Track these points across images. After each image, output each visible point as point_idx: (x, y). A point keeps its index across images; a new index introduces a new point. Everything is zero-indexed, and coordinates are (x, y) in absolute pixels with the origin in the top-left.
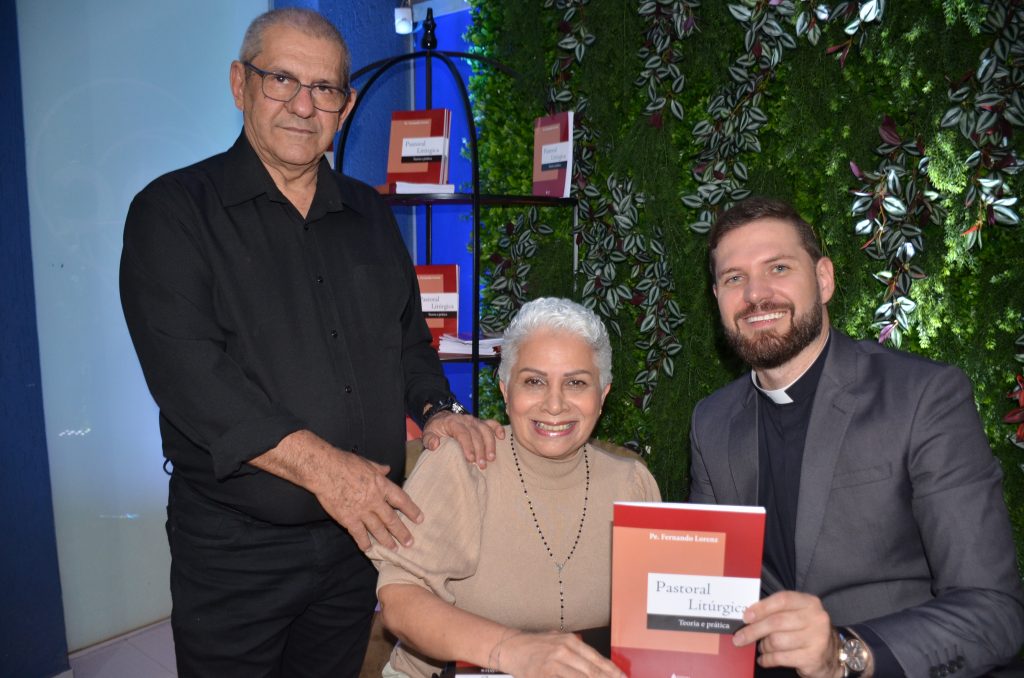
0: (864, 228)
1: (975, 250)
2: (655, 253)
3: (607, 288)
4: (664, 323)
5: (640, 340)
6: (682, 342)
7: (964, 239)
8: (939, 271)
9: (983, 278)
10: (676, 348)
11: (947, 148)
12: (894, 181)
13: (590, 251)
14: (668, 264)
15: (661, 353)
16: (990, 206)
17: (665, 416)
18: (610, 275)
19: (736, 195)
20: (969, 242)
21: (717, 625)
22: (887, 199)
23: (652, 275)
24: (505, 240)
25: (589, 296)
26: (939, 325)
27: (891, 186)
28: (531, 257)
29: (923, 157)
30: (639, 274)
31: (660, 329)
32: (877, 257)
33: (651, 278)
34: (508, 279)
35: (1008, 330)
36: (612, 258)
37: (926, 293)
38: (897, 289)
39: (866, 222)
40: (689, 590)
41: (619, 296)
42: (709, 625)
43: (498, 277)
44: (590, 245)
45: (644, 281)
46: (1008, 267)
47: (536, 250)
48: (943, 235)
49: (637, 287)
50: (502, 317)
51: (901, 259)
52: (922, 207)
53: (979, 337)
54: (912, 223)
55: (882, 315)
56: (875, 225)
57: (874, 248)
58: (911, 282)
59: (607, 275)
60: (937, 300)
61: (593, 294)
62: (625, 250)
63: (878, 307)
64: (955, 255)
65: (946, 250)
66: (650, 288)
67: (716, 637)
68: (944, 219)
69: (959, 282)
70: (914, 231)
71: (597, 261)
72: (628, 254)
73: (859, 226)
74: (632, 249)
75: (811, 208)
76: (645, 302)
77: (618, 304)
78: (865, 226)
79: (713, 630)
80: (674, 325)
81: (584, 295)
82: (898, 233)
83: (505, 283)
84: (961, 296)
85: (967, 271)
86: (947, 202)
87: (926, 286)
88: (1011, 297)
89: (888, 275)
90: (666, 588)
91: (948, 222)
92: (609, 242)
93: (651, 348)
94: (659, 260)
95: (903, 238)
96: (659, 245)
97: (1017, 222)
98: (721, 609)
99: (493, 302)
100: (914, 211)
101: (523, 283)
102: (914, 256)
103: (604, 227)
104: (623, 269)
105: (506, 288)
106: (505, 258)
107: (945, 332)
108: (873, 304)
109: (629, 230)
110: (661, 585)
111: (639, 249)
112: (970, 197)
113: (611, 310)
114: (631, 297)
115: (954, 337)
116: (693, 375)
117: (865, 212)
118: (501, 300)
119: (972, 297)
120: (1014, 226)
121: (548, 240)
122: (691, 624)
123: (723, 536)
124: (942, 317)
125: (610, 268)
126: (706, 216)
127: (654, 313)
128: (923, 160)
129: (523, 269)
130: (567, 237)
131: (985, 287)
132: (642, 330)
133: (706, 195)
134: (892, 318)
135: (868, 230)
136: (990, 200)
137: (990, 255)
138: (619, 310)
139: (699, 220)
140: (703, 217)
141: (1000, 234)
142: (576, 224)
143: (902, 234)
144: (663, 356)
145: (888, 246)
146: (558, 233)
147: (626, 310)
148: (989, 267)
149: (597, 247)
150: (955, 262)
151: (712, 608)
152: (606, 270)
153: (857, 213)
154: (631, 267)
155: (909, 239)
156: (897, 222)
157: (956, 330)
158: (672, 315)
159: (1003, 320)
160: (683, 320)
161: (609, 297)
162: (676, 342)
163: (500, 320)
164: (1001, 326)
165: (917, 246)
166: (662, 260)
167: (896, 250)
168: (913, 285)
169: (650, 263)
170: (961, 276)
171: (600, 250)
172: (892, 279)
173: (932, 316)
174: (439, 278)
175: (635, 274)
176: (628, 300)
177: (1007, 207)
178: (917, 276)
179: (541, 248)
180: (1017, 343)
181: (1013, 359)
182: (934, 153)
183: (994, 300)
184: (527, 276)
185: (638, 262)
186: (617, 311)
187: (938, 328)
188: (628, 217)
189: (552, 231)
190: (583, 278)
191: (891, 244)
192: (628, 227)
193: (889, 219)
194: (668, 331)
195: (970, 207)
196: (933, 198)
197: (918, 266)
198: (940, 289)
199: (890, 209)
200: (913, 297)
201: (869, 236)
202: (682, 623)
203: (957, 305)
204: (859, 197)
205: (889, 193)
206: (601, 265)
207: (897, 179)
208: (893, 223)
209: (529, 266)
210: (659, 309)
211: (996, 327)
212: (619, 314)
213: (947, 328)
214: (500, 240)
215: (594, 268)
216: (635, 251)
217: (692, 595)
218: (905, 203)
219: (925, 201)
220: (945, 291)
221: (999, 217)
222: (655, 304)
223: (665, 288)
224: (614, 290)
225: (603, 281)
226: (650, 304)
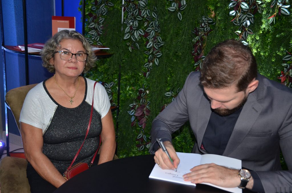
0: (233, 13)
1: (272, 24)
2: (154, 17)
3: (135, 30)
4: (156, 45)
5: (146, 51)
6: (162, 53)
7: (269, 20)
8: (258, 31)
9: (274, 35)
10: (160, 55)
13: (128, 15)
14: (158, 23)
15: (154, 56)
16: (280, 8)
17: (155, 80)
18: (136, 25)
20: (270, 21)
22: (242, 3)
23: (152, 26)
24: (94, 7)
25: (127, 33)
26: (256, 52)
28: (105, 15)
30: (147, 25)
31: (154, 47)
32: (236, 25)
33: (151, 27)
34: (95, 23)
35: (280, 55)
36: (137, 18)
37: (253, 39)
38: (242, 37)
39: (234, 11)
41: (139, 33)
43: (91, 22)
44: (128, 12)
45: (149, 28)
46: (283, 31)
47: (107, 12)
48: (261, 18)
49: (146, 31)
50: (93, 39)
51: (245, 26)
52: (255, 6)
53: (270, 56)
54: (251, 12)
56: (237, 12)
57: (235, 21)
58: (248, 35)
59: (135, 25)
60: (256, 42)
61: (129, 32)
62: (142, 16)
64: (265, 26)
65: (262, 23)
66: (151, 31)
68: (263, 11)
69: (265, 35)
70: (251, 15)
71: (131, 19)
72: (143, 17)
73: (231, 13)
74: (145, 15)
75: (214, 3)
76: (149, 37)
77: (138, 37)
80: (159, 46)
81: (125, 33)
82: (245, 16)
83: (94, 25)
84: (265, 41)
85: (268, 31)
86: (264, 6)
87: (253, 37)
88: (283, 43)
89: (240, 32)
91: (264, 13)
92: (136, 12)
93: (150, 54)
94: (155, 20)
95: (247, 18)
96: (156, 15)
97: (289, 14)
99: (89, 33)
100: (253, 7)
101: (101, 26)
102: (250, 25)
103: (134, 6)
104: (141, 23)
105: (95, 27)
106: (94, 15)
107: (258, 54)
109: (144, 7)
111: (147, 15)
112: (273, 4)
113: (136, 39)
114: (144, 34)
115: (261, 56)
116: (165, 65)
117: (234, 7)
118: (92, 32)
119: (269, 41)
120: (288, 16)
121: (112, 9)
124: (257, 49)
125: (136, 22)
127: (152, 41)
129: (101, 20)
130: (119, 8)
131: (274, 38)
132: (148, 47)
135: (234, 14)
136: (281, 5)
137: (278, 26)
138: (139, 39)
139: (171, 6)
140: (173, 5)
141: (283, 18)
142: (123, 3)
143: (246, 16)
144: (155, 58)
145: (241, 21)
146: (116, 6)
147: (142, 38)
148: (277, 30)
149: (131, 13)
150: (264, 28)
152: (135, 23)
153: (230, 7)
154: (144, 22)
155: (249, 19)
156: (245, 11)
157: (262, 54)
158: (159, 42)
159: (279, 51)
160: (163, 44)
161: (135, 34)
162: (160, 53)
163: (92, 40)
164: (278, 53)
165: (251, 22)
166: (156, 20)
167: (244, 22)
168: (248, 36)
169: (152, 21)
170: (266, 33)
171: (132, 15)
172: (241, 33)
173: (254, 48)
174: (67, 22)
175: (146, 25)
176: (143, 35)
177: (286, 8)
178: (251, 33)
179: (109, 12)
180: (283, 59)
181: (281, 65)
183: (277, 43)
184: (103, 23)
185: (147, 21)
186: (138, 39)
187: (256, 53)
188: (144, 2)
189: (113, 5)
190: (125, 26)
191: (242, 20)
192: (144, 6)
193: (242, 10)
194: (157, 49)
195: (273, 8)
196: (259, 3)
197: (251, 29)
198: (258, 38)
199: (243, 7)
200: (248, 41)
201: (234, 17)
203: (263, 44)
204: (233, 1)
205: (243, 0)
206: (133, 21)
208: (244, 12)
209: (104, 19)
210: (154, 40)
211: (276, 53)
212: (139, 40)
213: (259, 52)
214: (92, 7)
215: (130, 22)
216: (146, 16)
218: (249, 5)
219: (257, 4)
220: (260, 39)
221: (282, 12)
222: (153, 37)
223: (157, 32)
224: (137, 31)
225: (133, 27)
226: (151, 37)
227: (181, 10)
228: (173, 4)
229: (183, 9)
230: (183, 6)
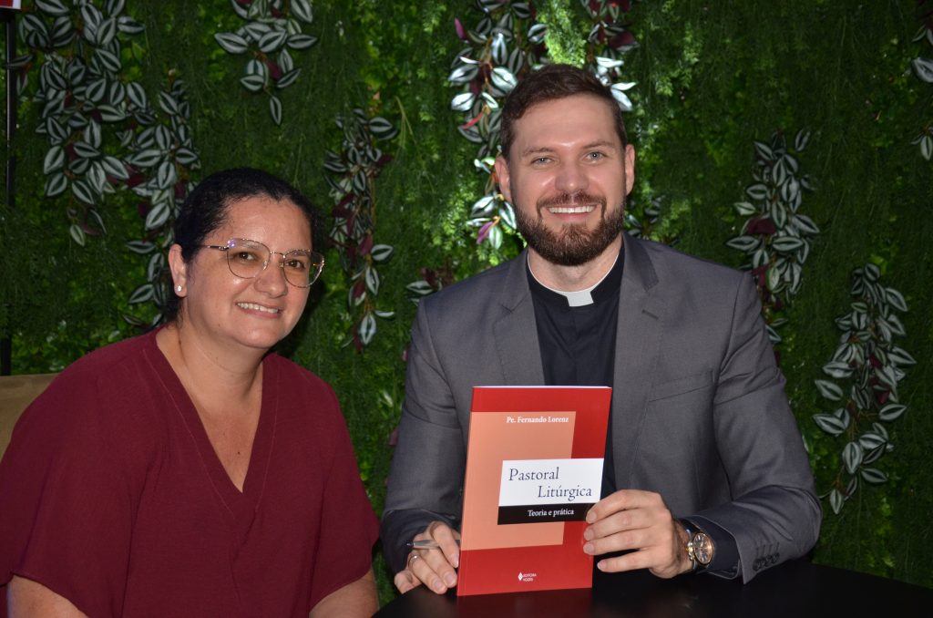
0: (463, 103)
2: (165, 112)
11: (564, 17)
12: (500, 48)
18: (92, 140)
19: (294, 42)
21: (563, 512)
22: (496, 70)
23: (152, 143)
27: (495, 54)
29: (535, 23)
30: (131, 142)
32: (474, 139)
39: (467, 96)
40: (539, 476)
42: (556, 513)
45: (148, 153)
49: (135, 163)
55: (480, 210)
56: (476, 100)
59: (89, 141)
61: (62, 169)
63: (478, 200)
66: (159, 164)
67: (561, 525)
73: (457, 100)
74: (120, 104)
76: (151, 184)
77: (104, 185)
78: (463, 101)
79: (559, 518)
81: (46, 173)
90: (518, 476)
92: (96, 90)
93: (156, 251)
96: (173, 102)
97: (629, 109)
98: (568, 493)
104: (111, 131)
108: (471, 196)
109: (114, 73)
110: (514, 472)
111: (130, 102)
113: (96, 195)
114: (125, 176)
117: (467, 82)
120: (627, 113)
122: (539, 514)
123: (573, 414)
125: (92, 130)
126: (256, 68)
127: (166, 200)
128: (535, 27)
132: (149, 224)
133: (257, 37)
134: (494, 213)
135: (467, 107)
138: (105, 193)
140: (250, 70)
151: (559, 494)
152: (86, 132)
153: (455, 82)
161: (91, 174)
169: (146, 127)
175: (128, 142)
176: (123, 180)
177: (622, 91)
182: (550, 20)
186: (103, 195)
188: (112, 53)
192: (114, 69)
199: (499, 82)
201: (468, 113)
202: (532, 513)
204: (464, 64)
205: (499, 62)
207: (504, 47)
210: (175, 195)
212: (106, 201)
216: (124, 104)
217: (542, 482)
222: (168, 187)
223: (187, 166)
224: (98, 165)
225: (80, 148)
226: (162, 187)
227: (280, 86)
228: (251, 65)
229: (288, 83)
230: (288, 76)
